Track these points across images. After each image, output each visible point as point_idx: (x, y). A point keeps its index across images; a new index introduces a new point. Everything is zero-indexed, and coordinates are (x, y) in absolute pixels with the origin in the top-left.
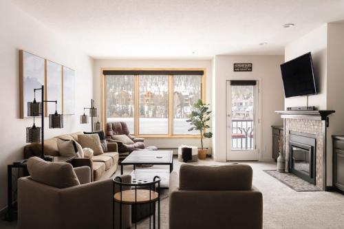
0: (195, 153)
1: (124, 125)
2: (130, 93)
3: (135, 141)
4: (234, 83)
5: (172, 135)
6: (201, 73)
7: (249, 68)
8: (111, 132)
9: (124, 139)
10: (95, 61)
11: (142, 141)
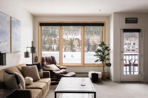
0: (100, 77)
1: (53, 58)
2: (53, 39)
3: (61, 69)
4: (125, 31)
5: (84, 64)
6: (102, 24)
7: (135, 21)
8: (45, 63)
9: (53, 67)
10: (34, 17)
11: (65, 69)
